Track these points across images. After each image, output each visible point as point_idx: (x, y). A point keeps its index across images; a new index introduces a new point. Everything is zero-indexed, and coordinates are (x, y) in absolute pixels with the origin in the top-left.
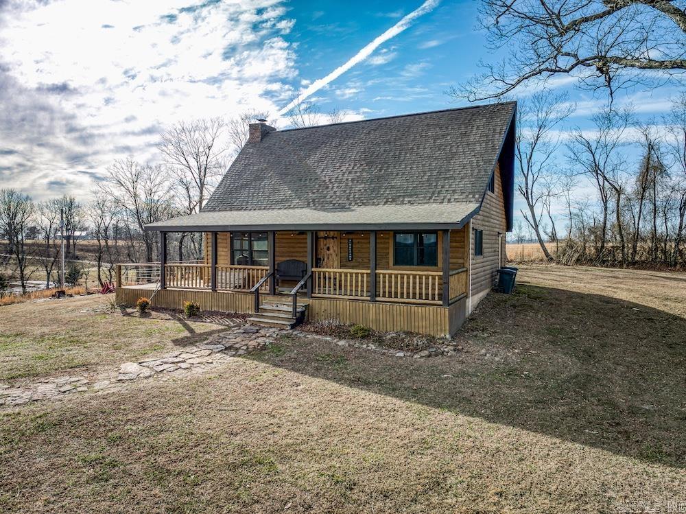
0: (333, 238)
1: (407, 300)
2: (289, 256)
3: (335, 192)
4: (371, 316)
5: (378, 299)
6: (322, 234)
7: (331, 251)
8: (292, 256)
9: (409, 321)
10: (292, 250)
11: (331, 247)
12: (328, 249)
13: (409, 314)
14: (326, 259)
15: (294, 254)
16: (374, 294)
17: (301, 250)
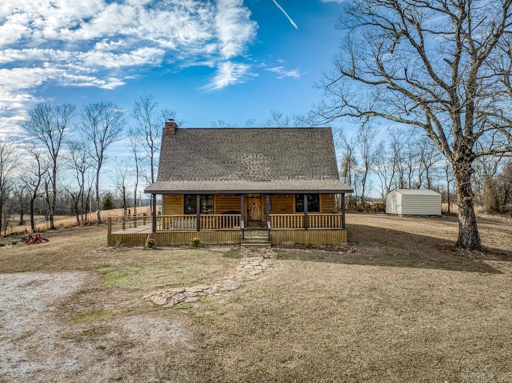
0: (257, 197)
1: (324, 228)
2: (229, 209)
3: (253, 171)
4: (307, 237)
5: (308, 229)
6: (250, 196)
7: (256, 205)
8: (231, 209)
9: (327, 239)
10: (231, 205)
11: (256, 203)
12: (254, 204)
13: (327, 236)
14: (252, 210)
15: (232, 208)
16: (306, 227)
17: (238, 205)
